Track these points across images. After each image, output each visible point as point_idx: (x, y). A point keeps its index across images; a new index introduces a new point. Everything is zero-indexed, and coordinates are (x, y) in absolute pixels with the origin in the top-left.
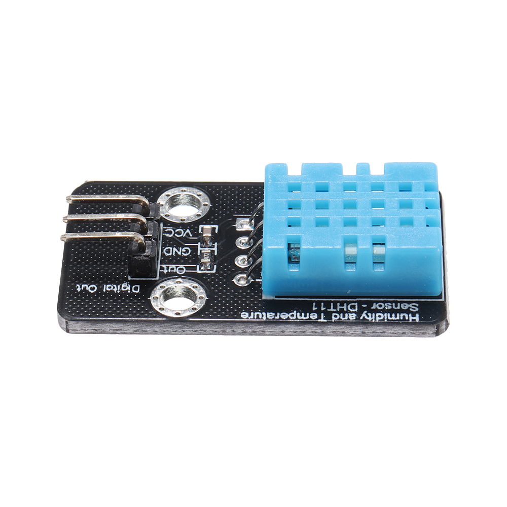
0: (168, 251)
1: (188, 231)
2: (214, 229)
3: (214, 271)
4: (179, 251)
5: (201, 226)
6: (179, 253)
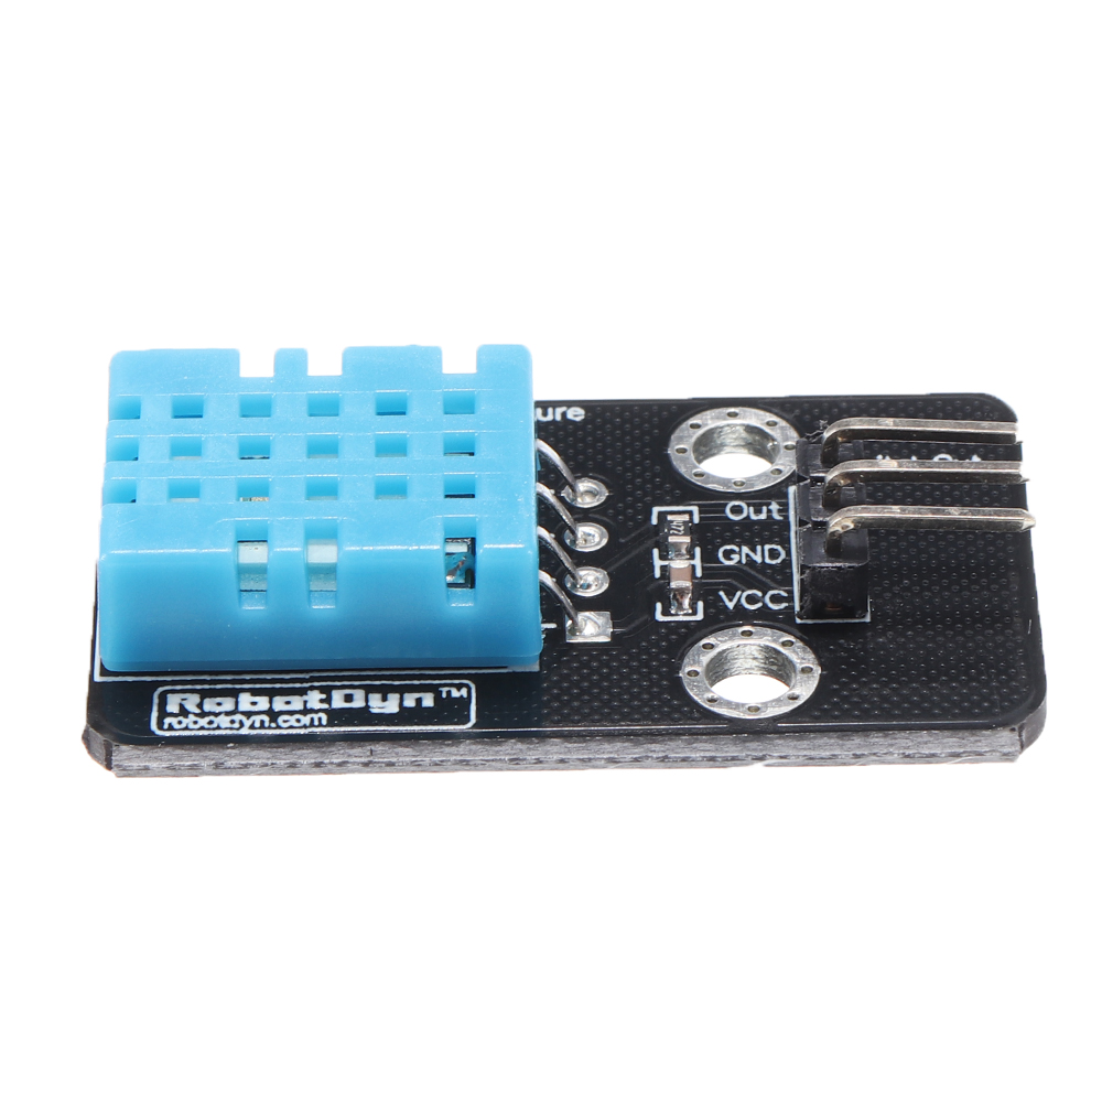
0: (774, 555)
1: (731, 605)
2: (666, 612)
3: (656, 510)
4: (747, 555)
5: (700, 616)
6: (745, 549)
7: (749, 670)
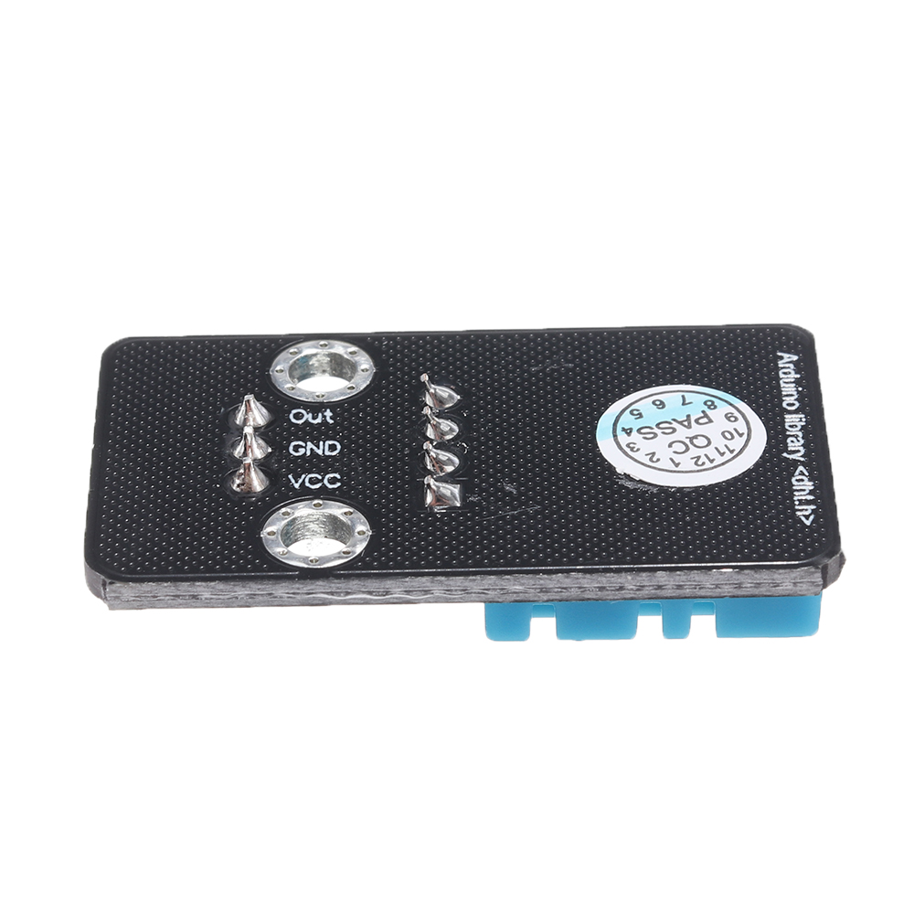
7: (314, 533)
